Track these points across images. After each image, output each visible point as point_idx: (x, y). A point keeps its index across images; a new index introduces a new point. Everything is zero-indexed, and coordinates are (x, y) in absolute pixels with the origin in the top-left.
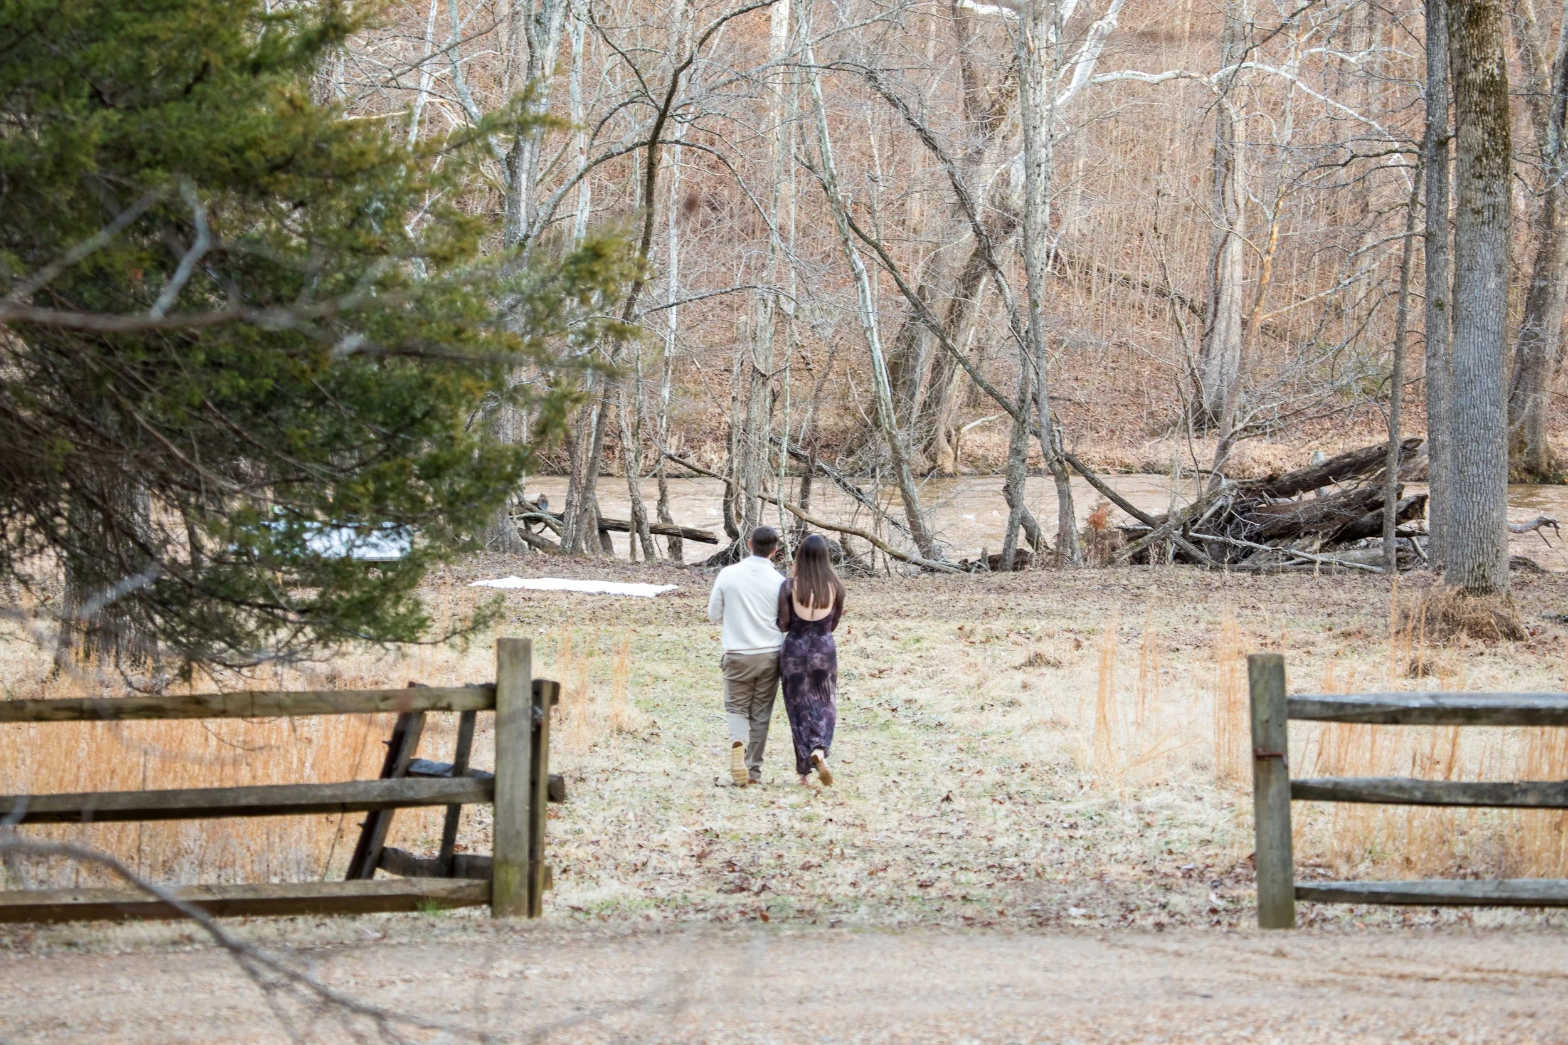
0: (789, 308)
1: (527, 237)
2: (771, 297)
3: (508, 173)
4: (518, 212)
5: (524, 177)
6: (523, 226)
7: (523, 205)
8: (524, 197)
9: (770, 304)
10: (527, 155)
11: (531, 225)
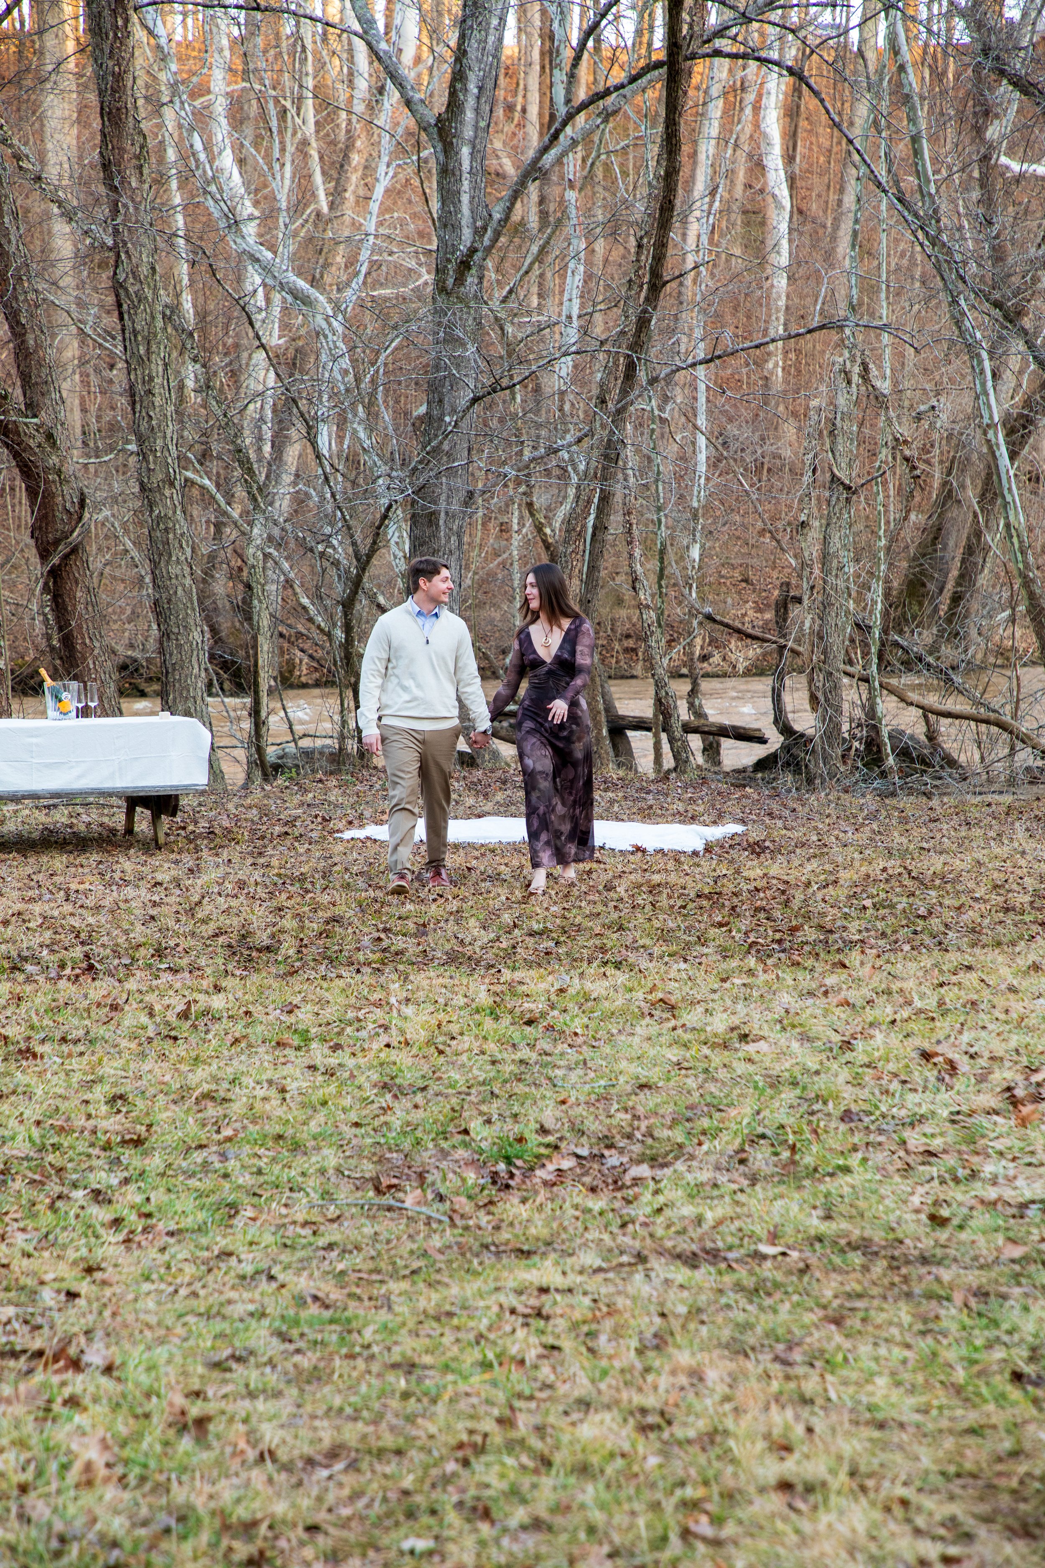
0: (885, 386)
1: (473, 251)
2: (857, 369)
3: (439, 147)
4: (458, 211)
5: (465, 151)
6: (467, 234)
7: (465, 199)
8: (466, 185)
9: (855, 379)
10: (469, 115)
11: (479, 232)
